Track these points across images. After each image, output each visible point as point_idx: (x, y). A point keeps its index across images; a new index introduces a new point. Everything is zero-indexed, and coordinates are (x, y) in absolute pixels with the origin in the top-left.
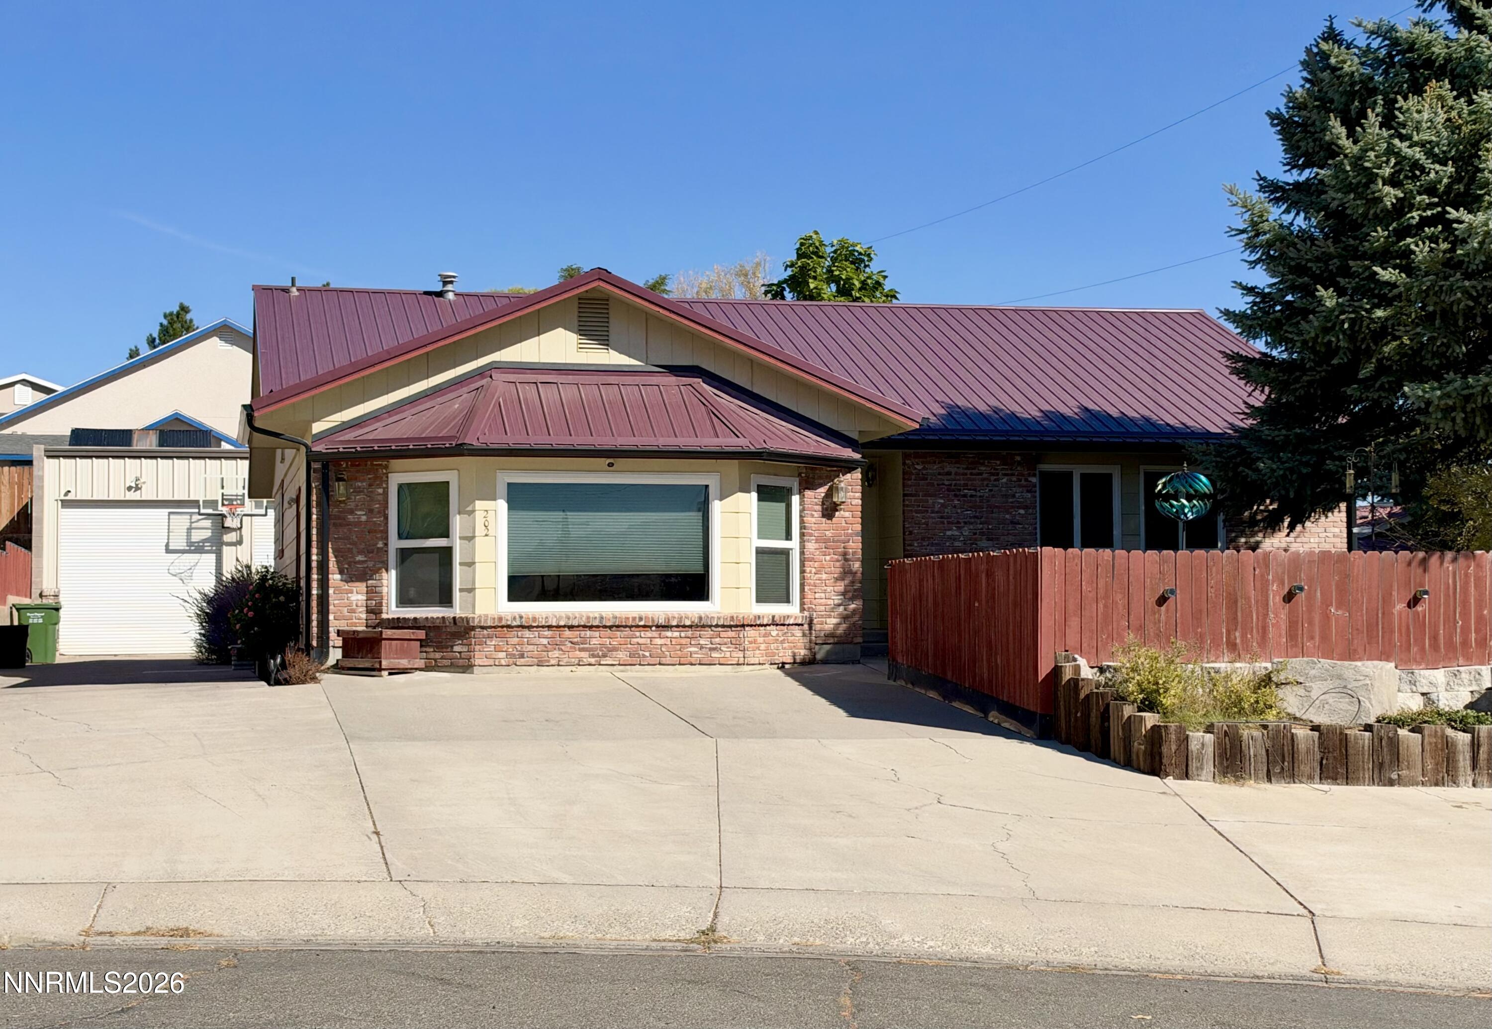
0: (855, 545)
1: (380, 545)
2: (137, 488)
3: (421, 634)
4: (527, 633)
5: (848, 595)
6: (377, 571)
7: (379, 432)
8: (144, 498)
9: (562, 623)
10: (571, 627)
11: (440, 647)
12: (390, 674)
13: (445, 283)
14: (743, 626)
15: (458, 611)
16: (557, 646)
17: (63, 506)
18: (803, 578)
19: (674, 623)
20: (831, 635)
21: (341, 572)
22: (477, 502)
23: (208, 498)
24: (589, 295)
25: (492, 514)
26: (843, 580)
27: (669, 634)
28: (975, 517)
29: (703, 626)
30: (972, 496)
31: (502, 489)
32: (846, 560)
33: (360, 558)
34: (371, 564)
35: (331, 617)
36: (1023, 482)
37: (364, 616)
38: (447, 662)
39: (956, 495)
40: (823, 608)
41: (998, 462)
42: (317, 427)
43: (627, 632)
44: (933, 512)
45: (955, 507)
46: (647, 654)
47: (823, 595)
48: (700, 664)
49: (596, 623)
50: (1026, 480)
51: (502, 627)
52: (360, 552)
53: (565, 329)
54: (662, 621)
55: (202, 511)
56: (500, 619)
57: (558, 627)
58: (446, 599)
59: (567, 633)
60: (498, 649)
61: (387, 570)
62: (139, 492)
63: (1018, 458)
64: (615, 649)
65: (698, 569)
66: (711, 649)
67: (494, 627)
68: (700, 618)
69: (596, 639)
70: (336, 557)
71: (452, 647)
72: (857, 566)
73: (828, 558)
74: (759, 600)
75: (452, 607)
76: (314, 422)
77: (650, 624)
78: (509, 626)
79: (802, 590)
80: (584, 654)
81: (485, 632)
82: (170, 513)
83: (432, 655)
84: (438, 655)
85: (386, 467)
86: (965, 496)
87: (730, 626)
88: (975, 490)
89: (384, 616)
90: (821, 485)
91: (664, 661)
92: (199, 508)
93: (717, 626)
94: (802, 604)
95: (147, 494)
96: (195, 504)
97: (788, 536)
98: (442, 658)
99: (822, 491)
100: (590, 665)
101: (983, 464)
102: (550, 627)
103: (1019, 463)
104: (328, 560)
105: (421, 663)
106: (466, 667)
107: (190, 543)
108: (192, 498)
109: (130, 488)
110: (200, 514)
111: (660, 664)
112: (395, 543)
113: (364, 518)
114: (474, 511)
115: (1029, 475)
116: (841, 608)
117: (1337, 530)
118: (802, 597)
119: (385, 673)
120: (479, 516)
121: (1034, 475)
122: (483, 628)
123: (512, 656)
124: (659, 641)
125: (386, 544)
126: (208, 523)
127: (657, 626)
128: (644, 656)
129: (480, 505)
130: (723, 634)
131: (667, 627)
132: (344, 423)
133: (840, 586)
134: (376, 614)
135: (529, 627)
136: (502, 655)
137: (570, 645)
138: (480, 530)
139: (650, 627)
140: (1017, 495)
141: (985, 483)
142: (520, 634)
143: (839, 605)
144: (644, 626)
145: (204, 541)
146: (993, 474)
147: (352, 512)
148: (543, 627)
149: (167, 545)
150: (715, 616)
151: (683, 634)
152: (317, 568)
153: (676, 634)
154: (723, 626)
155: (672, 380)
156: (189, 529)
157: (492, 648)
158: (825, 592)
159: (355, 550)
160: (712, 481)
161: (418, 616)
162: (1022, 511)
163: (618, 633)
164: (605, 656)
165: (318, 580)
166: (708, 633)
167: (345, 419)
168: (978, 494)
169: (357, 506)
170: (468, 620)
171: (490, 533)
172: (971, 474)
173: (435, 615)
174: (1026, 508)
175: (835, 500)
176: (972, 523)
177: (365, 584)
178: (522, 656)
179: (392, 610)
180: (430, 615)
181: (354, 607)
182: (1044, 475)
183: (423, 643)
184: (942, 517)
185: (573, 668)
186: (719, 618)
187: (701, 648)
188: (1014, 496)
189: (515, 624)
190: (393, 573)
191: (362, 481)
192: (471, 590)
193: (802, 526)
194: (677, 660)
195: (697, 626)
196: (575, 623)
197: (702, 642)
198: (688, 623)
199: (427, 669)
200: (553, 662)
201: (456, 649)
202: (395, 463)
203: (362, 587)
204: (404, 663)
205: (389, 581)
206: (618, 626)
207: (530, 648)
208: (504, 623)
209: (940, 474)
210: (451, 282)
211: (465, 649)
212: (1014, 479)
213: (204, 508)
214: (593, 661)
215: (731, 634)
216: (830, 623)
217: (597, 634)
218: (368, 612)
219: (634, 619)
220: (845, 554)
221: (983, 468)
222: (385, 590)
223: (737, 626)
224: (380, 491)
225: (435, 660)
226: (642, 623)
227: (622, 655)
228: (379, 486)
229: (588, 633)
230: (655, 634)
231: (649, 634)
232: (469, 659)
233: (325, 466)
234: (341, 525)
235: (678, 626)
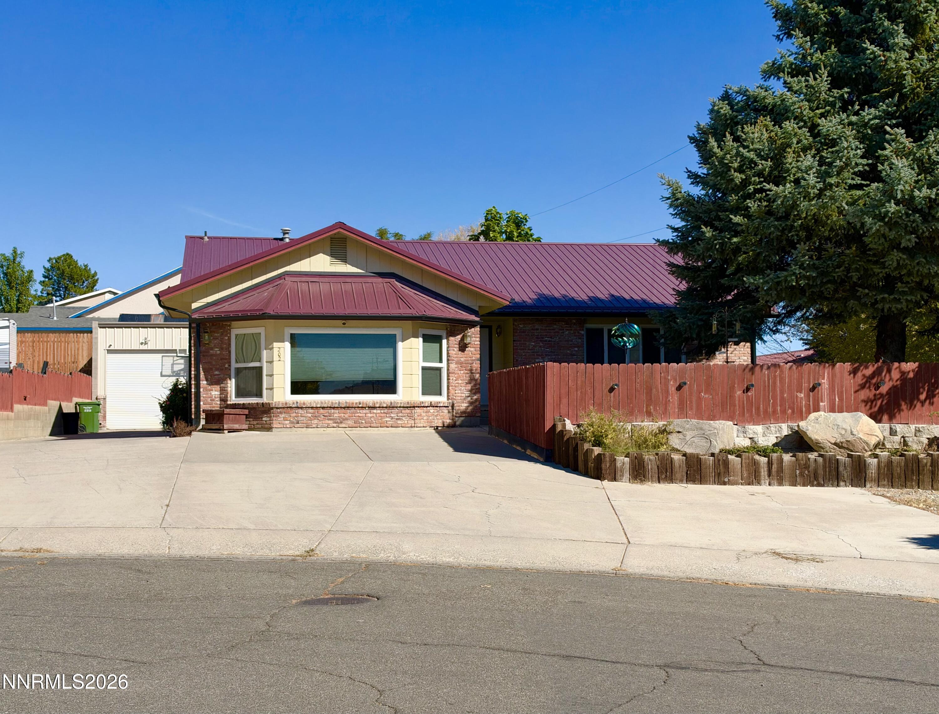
0: (477, 365)
1: (227, 366)
2: (146, 343)
3: (246, 412)
4: (300, 411)
5: (473, 391)
6: (225, 379)
7: (226, 307)
8: (149, 348)
9: (319, 406)
10: (323, 408)
11: (256, 418)
12: (229, 432)
13: (284, 234)
14: (414, 407)
15: (265, 400)
16: (315, 417)
17: (108, 353)
18: (448, 383)
19: (378, 406)
20: (464, 412)
21: (207, 380)
22: (274, 343)
23: (182, 348)
24: (336, 236)
25: (282, 349)
26: (470, 383)
27: (375, 411)
28: (551, 352)
29: (393, 407)
30: (549, 341)
31: (288, 337)
32: (472, 373)
33: (217, 373)
34: (222, 376)
35: (202, 403)
36: (577, 334)
37: (219, 403)
38: (260, 426)
39: (541, 341)
40: (460, 398)
41: (563, 323)
42: (194, 306)
43: (353, 410)
44: (529, 349)
45: (541, 347)
46: (364, 422)
47: (459, 391)
48: (391, 427)
49: (336, 406)
50: (578, 333)
51: (287, 408)
52: (217, 369)
53: (324, 254)
54: (371, 405)
55: (179, 355)
56: (286, 404)
57: (317, 408)
58: (259, 394)
59: (322, 411)
60: (285, 419)
61: (230, 379)
62: (146, 345)
63: (574, 321)
64: (347, 419)
65: (391, 378)
66: (397, 419)
67: (284, 408)
68: (391, 403)
69: (336, 414)
70: (204, 372)
71: (262, 418)
72: (477, 376)
73: (462, 372)
74: (423, 394)
75: (262, 397)
76: (193, 303)
77: (365, 406)
78: (291, 407)
79: (448, 389)
80: (330, 422)
81: (279, 410)
82: (163, 356)
83: (252, 423)
84: (255, 423)
85: (230, 326)
86: (546, 341)
87: (407, 407)
88: (551, 338)
89: (229, 403)
90: (458, 334)
91: (372, 425)
92: (177, 353)
93: (400, 407)
94: (448, 396)
95: (150, 347)
96: (174, 351)
97: (441, 361)
98: (257, 424)
99: (459, 337)
100: (333, 427)
101: (555, 324)
102: (312, 408)
103: (574, 324)
104: (200, 374)
105: (246, 427)
106: (269, 429)
107: (173, 372)
108: (174, 348)
109: (142, 344)
110: (177, 356)
111: (370, 427)
112: (234, 365)
113: (218, 352)
114: (273, 348)
115: (580, 330)
116: (469, 398)
117: (746, 358)
118: (448, 393)
119: (226, 432)
120: (275, 350)
121: (583, 330)
122: (277, 408)
123: (293, 423)
124: (370, 415)
125: (230, 366)
126: (182, 361)
127: (369, 407)
128: (362, 423)
129: (276, 345)
130: (403, 411)
131: (374, 408)
132: (208, 303)
133: (469, 387)
134: (224, 401)
135: (302, 408)
136: (287, 422)
137: (323, 417)
138: (276, 358)
139: (365, 408)
140: (573, 341)
141: (557, 334)
142: (296, 411)
143: (468, 397)
144: (362, 407)
145: (180, 370)
146: (561, 330)
147: (212, 349)
148: (309, 408)
149: (161, 373)
150: (399, 402)
151: (382, 411)
152: (194, 378)
153: (379, 411)
154: (404, 407)
155: (380, 280)
156: (173, 364)
157: (282, 419)
158: (460, 390)
159: (214, 369)
160: (397, 332)
161: (245, 402)
162: (576, 349)
163: (348, 411)
164: (341, 423)
165: (195, 384)
166: (396, 410)
167: (209, 301)
168: (553, 340)
169: (215, 346)
170: (269, 404)
171: (281, 359)
172: (549, 329)
173: (253, 402)
174: (578, 347)
175: (465, 342)
176: (549, 355)
177: (219, 386)
178: (298, 423)
179: (233, 399)
180: (251, 402)
181: (214, 398)
182: (589, 331)
183: (247, 416)
184: (533, 352)
185: (325, 429)
186: (401, 403)
187: (392, 418)
189: (294, 406)
190: (233, 380)
191: (218, 333)
192: (272, 389)
193: (448, 355)
194: (379, 425)
195: (390, 407)
196: (325, 406)
197: (392, 415)
198: (385, 405)
199: (249, 429)
200: (314, 426)
201: (264, 419)
202: (234, 323)
203: (218, 387)
204: (236, 426)
205: (231, 385)
206: (348, 407)
207: (302, 418)
208: (288, 406)
209: (532, 329)
210: (288, 233)
211: (268, 419)
212: (572, 332)
213: (180, 353)
214: (335, 425)
215: (408, 411)
216: (463, 406)
217: (337, 411)
218: (221, 400)
219: (356, 403)
220: (471, 370)
221: (555, 326)
222: (229, 389)
223: (410, 407)
224: (227, 338)
225: (254, 425)
226: (360, 406)
227: (350, 422)
228: (226, 336)
229: (333, 411)
230: (367, 411)
231: (364, 411)
232: (270, 424)
233: (198, 325)
234: (207, 356)
235: (379, 407)
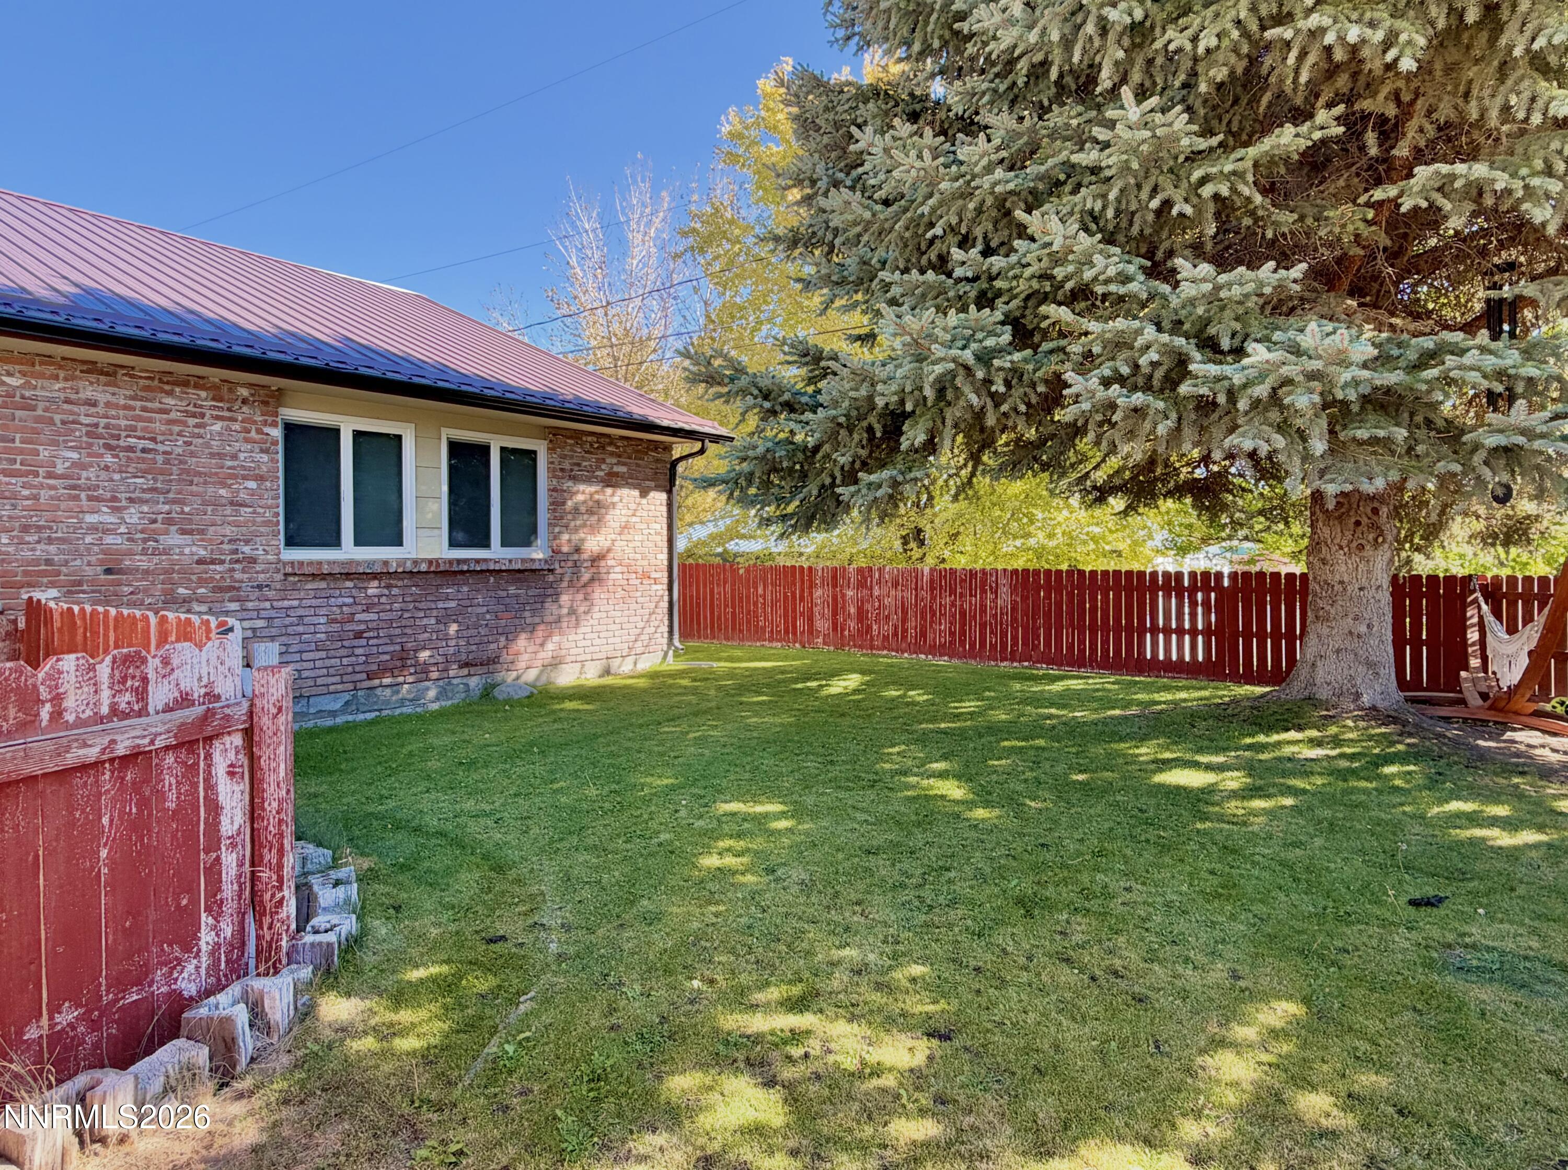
28: (154, 490)
30: (144, 450)
36: (253, 434)
39: (108, 447)
41: (203, 394)
44: (50, 475)
45: (107, 468)
50: (259, 431)
63: (244, 392)
86: (131, 449)
88: (153, 440)
101: (170, 393)
103: (244, 401)
115: (265, 423)
121: (274, 424)
140: (242, 456)
141: (176, 429)
146: (194, 415)
162: (252, 485)
168: (161, 448)
172: (144, 409)
174: (260, 478)
176: (146, 502)
182: (291, 429)
184: (74, 487)
188: (234, 457)
209: (67, 401)
212: (236, 426)
221: (170, 401)
